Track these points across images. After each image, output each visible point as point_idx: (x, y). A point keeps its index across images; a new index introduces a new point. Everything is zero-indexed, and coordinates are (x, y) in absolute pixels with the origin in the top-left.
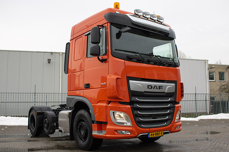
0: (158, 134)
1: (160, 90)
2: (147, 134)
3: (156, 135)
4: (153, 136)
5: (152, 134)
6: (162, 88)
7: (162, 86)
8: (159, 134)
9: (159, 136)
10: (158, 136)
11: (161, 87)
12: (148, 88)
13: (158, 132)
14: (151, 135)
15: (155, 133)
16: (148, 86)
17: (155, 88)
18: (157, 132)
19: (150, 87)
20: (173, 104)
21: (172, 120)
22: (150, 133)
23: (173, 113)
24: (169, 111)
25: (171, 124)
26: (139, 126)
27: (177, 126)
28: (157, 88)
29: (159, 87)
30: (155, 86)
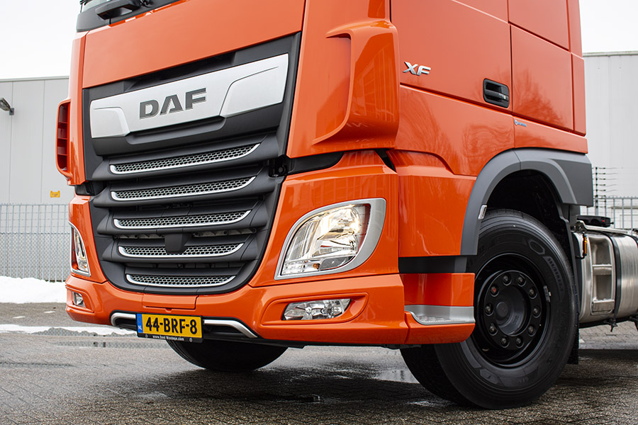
0: (174, 327)
1: (189, 110)
2: (133, 316)
3: (166, 331)
4: (154, 331)
5: (153, 321)
6: (203, 99)
7: (204, 90)
8: (182, 327)
9: (179, 335)
10: (175, 334)
11: (194, 97)
12: (143, 115)
13: (178, 318)
14: (149, 324)
15: (161, 319)
17: (172, 105)
18: (170, 318)
19: (149, 109)
20: (270, 176)
21: (256, 262)
22: (145, 313)
23: (265, 226)
24: (248, 212)
25: (247, 288)
26: (108, 280)
27: (288, 303)
28: (178, 108)
29: (189, 95)
30: (168, 99)
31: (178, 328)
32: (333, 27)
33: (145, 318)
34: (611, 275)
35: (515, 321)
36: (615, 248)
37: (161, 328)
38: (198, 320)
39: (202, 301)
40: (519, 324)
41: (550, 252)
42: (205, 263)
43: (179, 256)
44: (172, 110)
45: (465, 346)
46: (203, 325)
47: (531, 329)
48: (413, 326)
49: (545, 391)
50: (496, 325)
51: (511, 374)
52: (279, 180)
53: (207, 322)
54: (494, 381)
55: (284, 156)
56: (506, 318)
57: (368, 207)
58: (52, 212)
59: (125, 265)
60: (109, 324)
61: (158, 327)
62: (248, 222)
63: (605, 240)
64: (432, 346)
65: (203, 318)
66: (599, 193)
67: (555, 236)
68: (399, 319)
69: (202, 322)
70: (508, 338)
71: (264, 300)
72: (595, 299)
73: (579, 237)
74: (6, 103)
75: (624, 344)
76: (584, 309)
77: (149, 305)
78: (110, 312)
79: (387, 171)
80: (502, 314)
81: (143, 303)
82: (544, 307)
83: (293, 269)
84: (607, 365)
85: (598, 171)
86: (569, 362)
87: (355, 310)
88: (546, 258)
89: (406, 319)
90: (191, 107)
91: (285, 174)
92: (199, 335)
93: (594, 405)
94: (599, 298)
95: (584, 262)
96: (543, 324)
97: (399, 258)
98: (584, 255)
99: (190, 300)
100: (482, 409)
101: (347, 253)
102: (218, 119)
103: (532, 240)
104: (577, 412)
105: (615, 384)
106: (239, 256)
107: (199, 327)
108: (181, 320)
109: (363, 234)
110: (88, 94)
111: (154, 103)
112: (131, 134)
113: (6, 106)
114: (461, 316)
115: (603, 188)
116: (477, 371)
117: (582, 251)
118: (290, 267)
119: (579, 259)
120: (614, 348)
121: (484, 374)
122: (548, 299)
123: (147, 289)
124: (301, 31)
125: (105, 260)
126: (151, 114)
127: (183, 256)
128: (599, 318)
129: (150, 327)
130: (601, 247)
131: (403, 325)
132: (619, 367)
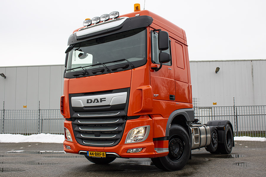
1: (101, 103)
2: (86, 152)
3: (96, 155)
4: (92, 155)
5: (92, 153)
6: (105, 100)
7: (105, 98)
8: (100, 155)
10: (98, 156)
11: (103, 100)
12: (88, 102)
13: (99, 152)
15: (94, 152)
16: (88, 100)
17: (96, 101)
18: (97, 152)
19: (90, 101)
20: (123, 119)
21: (120, 139)
22: (89, 151)
23: (122, 131)
24: (117, 128)
25: (117, 145)
26: (78, 143)
27: (128, 149)
28: (98, 102)
29: (101, 99)
30: (95, 100)
31: (99, 155)
32: (138, 87)
33: (90, 152)
34: (198, 137)
35: (177, 150)
36: (199, 129)
37: (94, 155)
38: (105, 153)
39: (105, 148)
40: (178, 151)
41: (185, 134)
42: (106, 139)
43: (98, 137)
44: (96, 102)
45: (166, 157)
46: (106, 154)
47: (181, 152)
48: (156, 153)
49: (184, 166)
50: (173, 152)
51: (176, 163)
52: (125, 121)
53: (107, 153)
54: (173, 164)
55: (127, 116)
56: (175, 150)
57: (146, 127)
58: (24, 112)
59: (83, 139)
60: (78, 154)
61: (93, 155)
62: (117, 130)
63: (197, 128)
64: (159, 157)
65: (106, 152)
66: (195, 106)
67: (185, 129)
68: (153, 152)
69: (106, 153)
70: (175, 154)
71: (122, 148)
72: (195, 143)
73: (191, 128)
74: (4, 75)
75: (202, 152)
76: (192, 146)
77: (90, 149)
78: (79, 151)
79: (150, 119)
80: (174, 149)
81: (89, 149)
82: (184, 146)
83: (129, 141)
84: (198, 159)
85: (195, 99)
86: (189, 159)
87: (144, 151)
88: (184, 135)
89: (155, 152)
90: (102, 102)
91: (127, 119)
92: (105, 156)
93: (195, 169)
94: (196, 143)
95: (192, 134)
96: (183, 150)
97: (153, 138)
98: (192, 133)
99: (103, 148)
100: (170, 171)
101: (142, 137)
102: (109, 105)
103: (181, 131)
104: (192, 171)
105: (200, 164)
106: (115, 138)
107: (105, 154)
108: (100, 153)
109: (145, 133)
110: (70, 95)
111: (91, 100)
112: (84, 107)
113: (3, 75)
114: (166, 150)
115: (196, 104)
116: (169, 162)
117: (192, 132)
118: (128, 141)
119: (191, 134)
120: (200, 153)
121: (171, 163)
122: (184, 145)
123: (90, 145)
124: (130, 87)
125: (77, 138)
126: (91, 103)
127: (100, 137)
128: (196, 148)
129: (91, 154)
130: (196, 130)
131: (154, 153)
132: (201, 159)
